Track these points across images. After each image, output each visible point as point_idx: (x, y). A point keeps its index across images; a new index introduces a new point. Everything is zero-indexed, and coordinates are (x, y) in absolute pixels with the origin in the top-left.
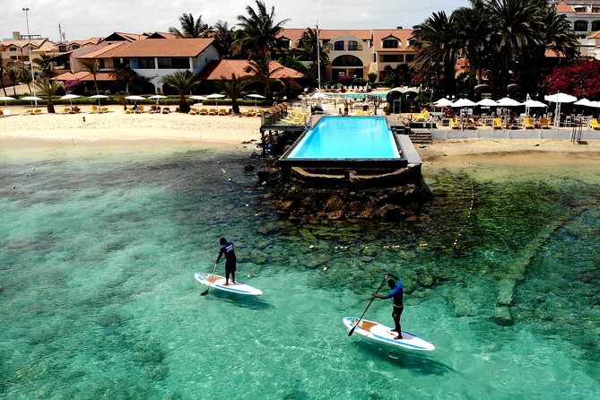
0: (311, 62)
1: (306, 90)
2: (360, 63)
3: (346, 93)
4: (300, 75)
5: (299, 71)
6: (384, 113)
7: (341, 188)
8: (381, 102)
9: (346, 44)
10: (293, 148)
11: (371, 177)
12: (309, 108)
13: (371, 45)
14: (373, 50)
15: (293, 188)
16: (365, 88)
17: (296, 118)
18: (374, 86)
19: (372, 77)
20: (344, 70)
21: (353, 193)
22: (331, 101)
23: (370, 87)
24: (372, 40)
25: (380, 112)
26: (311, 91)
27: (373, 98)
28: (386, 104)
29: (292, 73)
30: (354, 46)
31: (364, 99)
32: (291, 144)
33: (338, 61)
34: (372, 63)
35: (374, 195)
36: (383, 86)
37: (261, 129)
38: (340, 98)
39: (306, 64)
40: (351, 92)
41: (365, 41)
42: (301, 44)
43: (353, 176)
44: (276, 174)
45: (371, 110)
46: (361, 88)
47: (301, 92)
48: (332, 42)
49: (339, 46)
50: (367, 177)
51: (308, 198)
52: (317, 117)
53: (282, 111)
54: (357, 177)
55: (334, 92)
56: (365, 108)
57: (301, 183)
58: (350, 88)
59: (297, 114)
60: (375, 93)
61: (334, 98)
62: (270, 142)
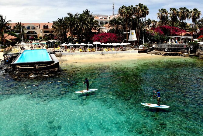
0: (19, 33)
1: (18, 42)
2: (36, 33)
3: (32, 43)
4: (15, 38)
5: (15, 36)
6: (46, 48)
7: (34, 71)
8: (44, 45)
9: (31, 27)
10: (16, 60)
11: (43, 67)
12: (20, 48)
13: (39, 28)
14: (40, 29)
15: (17, 72)
16: (39, 41)
17: (15, 51)
18: (42, 41)
19: (41, 38)
20: (31, 36)
21: (38, 72)
22: (27, 45)
23: (40, 41)
24: (39, 26)
25: (44, 48)
26: (20, 42)
27: (42, 44)
28: (46, 46)
29: (13, 37)
30: (34, 28)
31: (39, 45)
32: (15, 59)
33: (28, 33)
34: (40, 33)
35: (44, 72)
36: (45, 40)
37: (4, 55)
38: (30, 44)
39: (17, 34)
40: (34, 42)
41: (37, 26)
42: (15, 27)
43: (37, 67)
44: (11, 69)
45: (41, 48)
46: (37, 41)
47: (16, 43)
48: (26, 27)
49: (28, 28)
50: (42, 67)
51: (23, 75)
52: (23, 51)
53: (10, 49)
54: (39, 67)
55: (28, 43)
56: (39, 47)
57: (20, 70)
58: (33, 41)
59: (15, 50)
60: (42, 42)
61: (28, 45)
62: (7, 59)
